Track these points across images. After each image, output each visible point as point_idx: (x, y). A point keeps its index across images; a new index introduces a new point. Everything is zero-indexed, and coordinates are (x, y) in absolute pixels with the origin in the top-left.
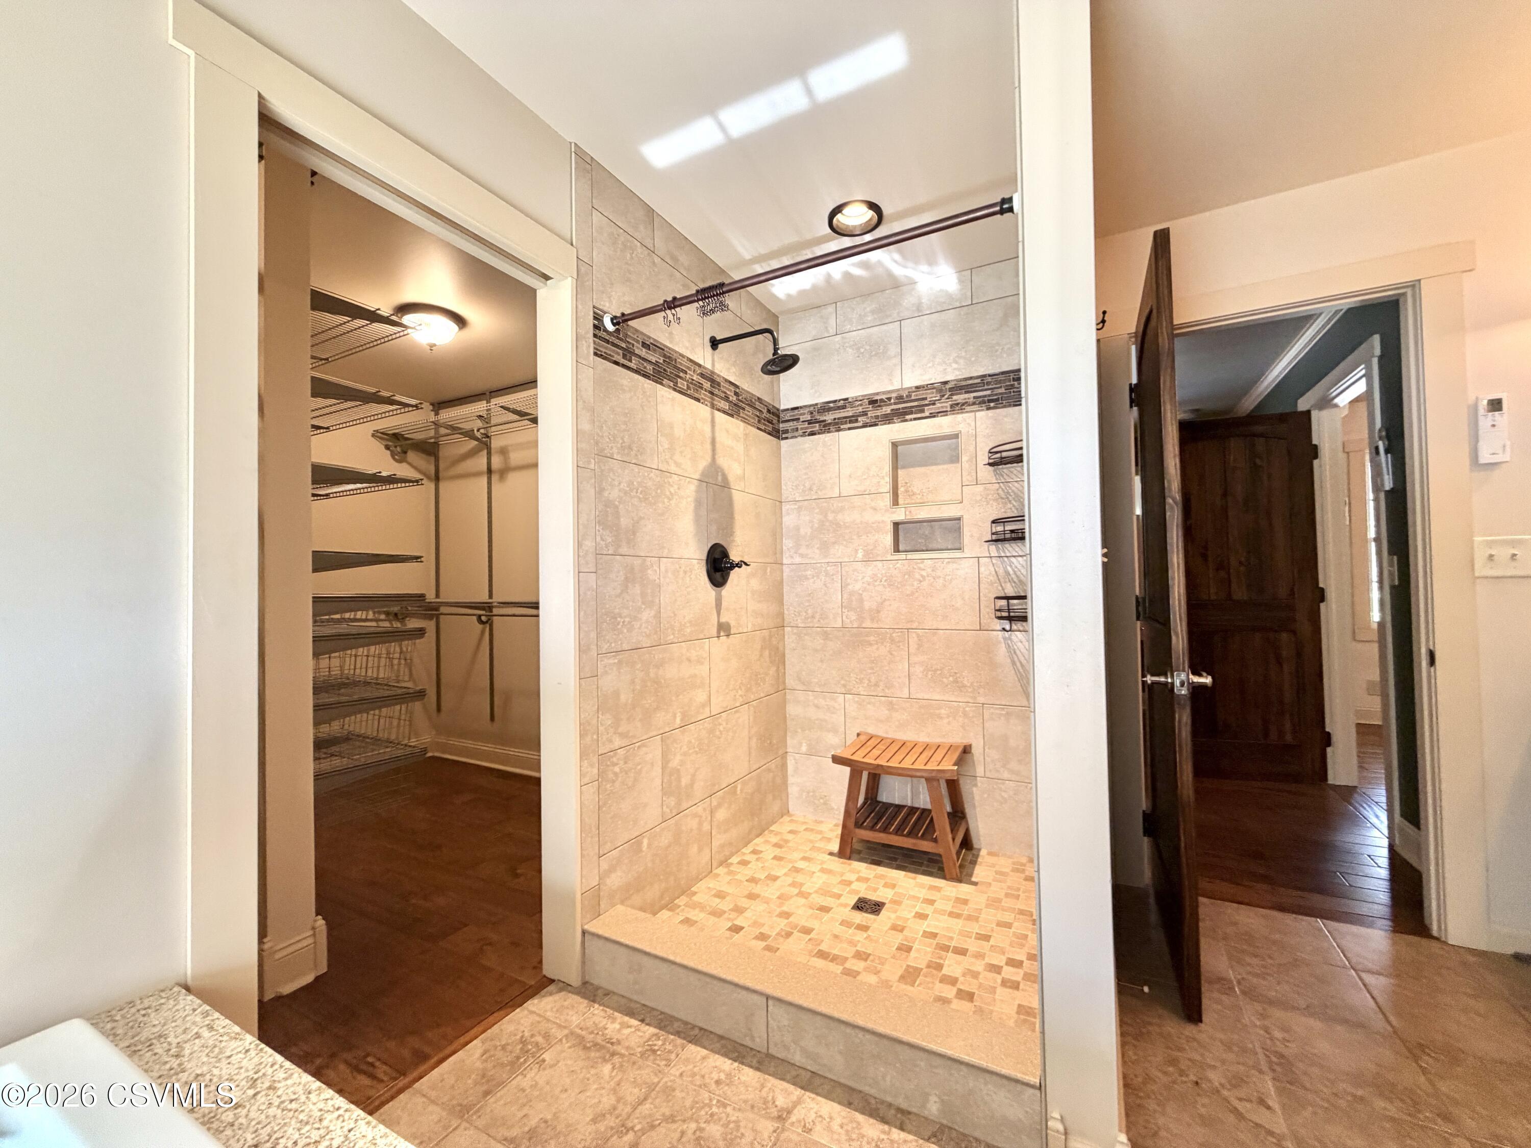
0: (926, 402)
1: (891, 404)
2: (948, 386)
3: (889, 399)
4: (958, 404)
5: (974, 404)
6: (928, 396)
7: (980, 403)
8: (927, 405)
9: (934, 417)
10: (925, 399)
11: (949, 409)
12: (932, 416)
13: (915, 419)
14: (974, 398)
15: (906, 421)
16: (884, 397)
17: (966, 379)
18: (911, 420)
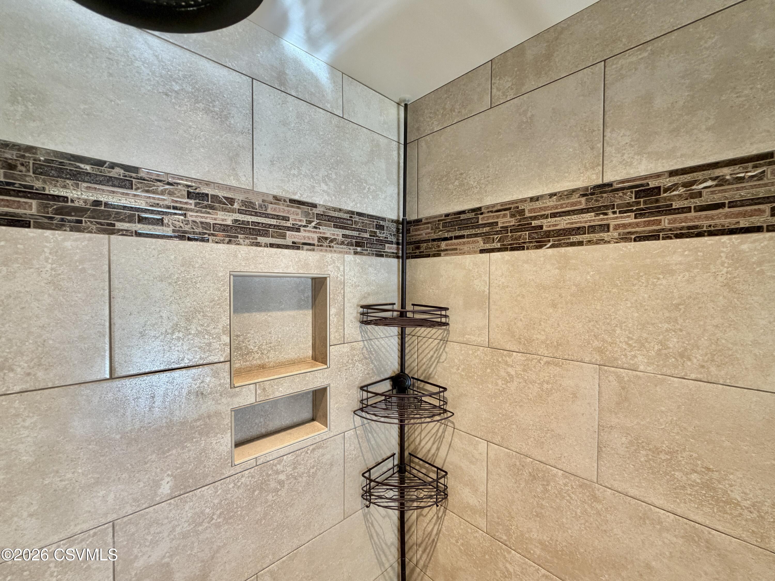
0: (288, 224)
1: (233, 211)
2: (315, 211)
3: (231, 201)
4: (326, 239)
5: (342, 243)
6: (291, 217)
7: (348, 245)
8: (289, 229)
9: (298, 248)
10: (286, 219)
11: (316, 242)
12: (295, 246)
13: (272, 245)
14: (344, 236)
15: (258, 245)
16: (221, 194)
17: (335, 210)
18: (266, 246)
